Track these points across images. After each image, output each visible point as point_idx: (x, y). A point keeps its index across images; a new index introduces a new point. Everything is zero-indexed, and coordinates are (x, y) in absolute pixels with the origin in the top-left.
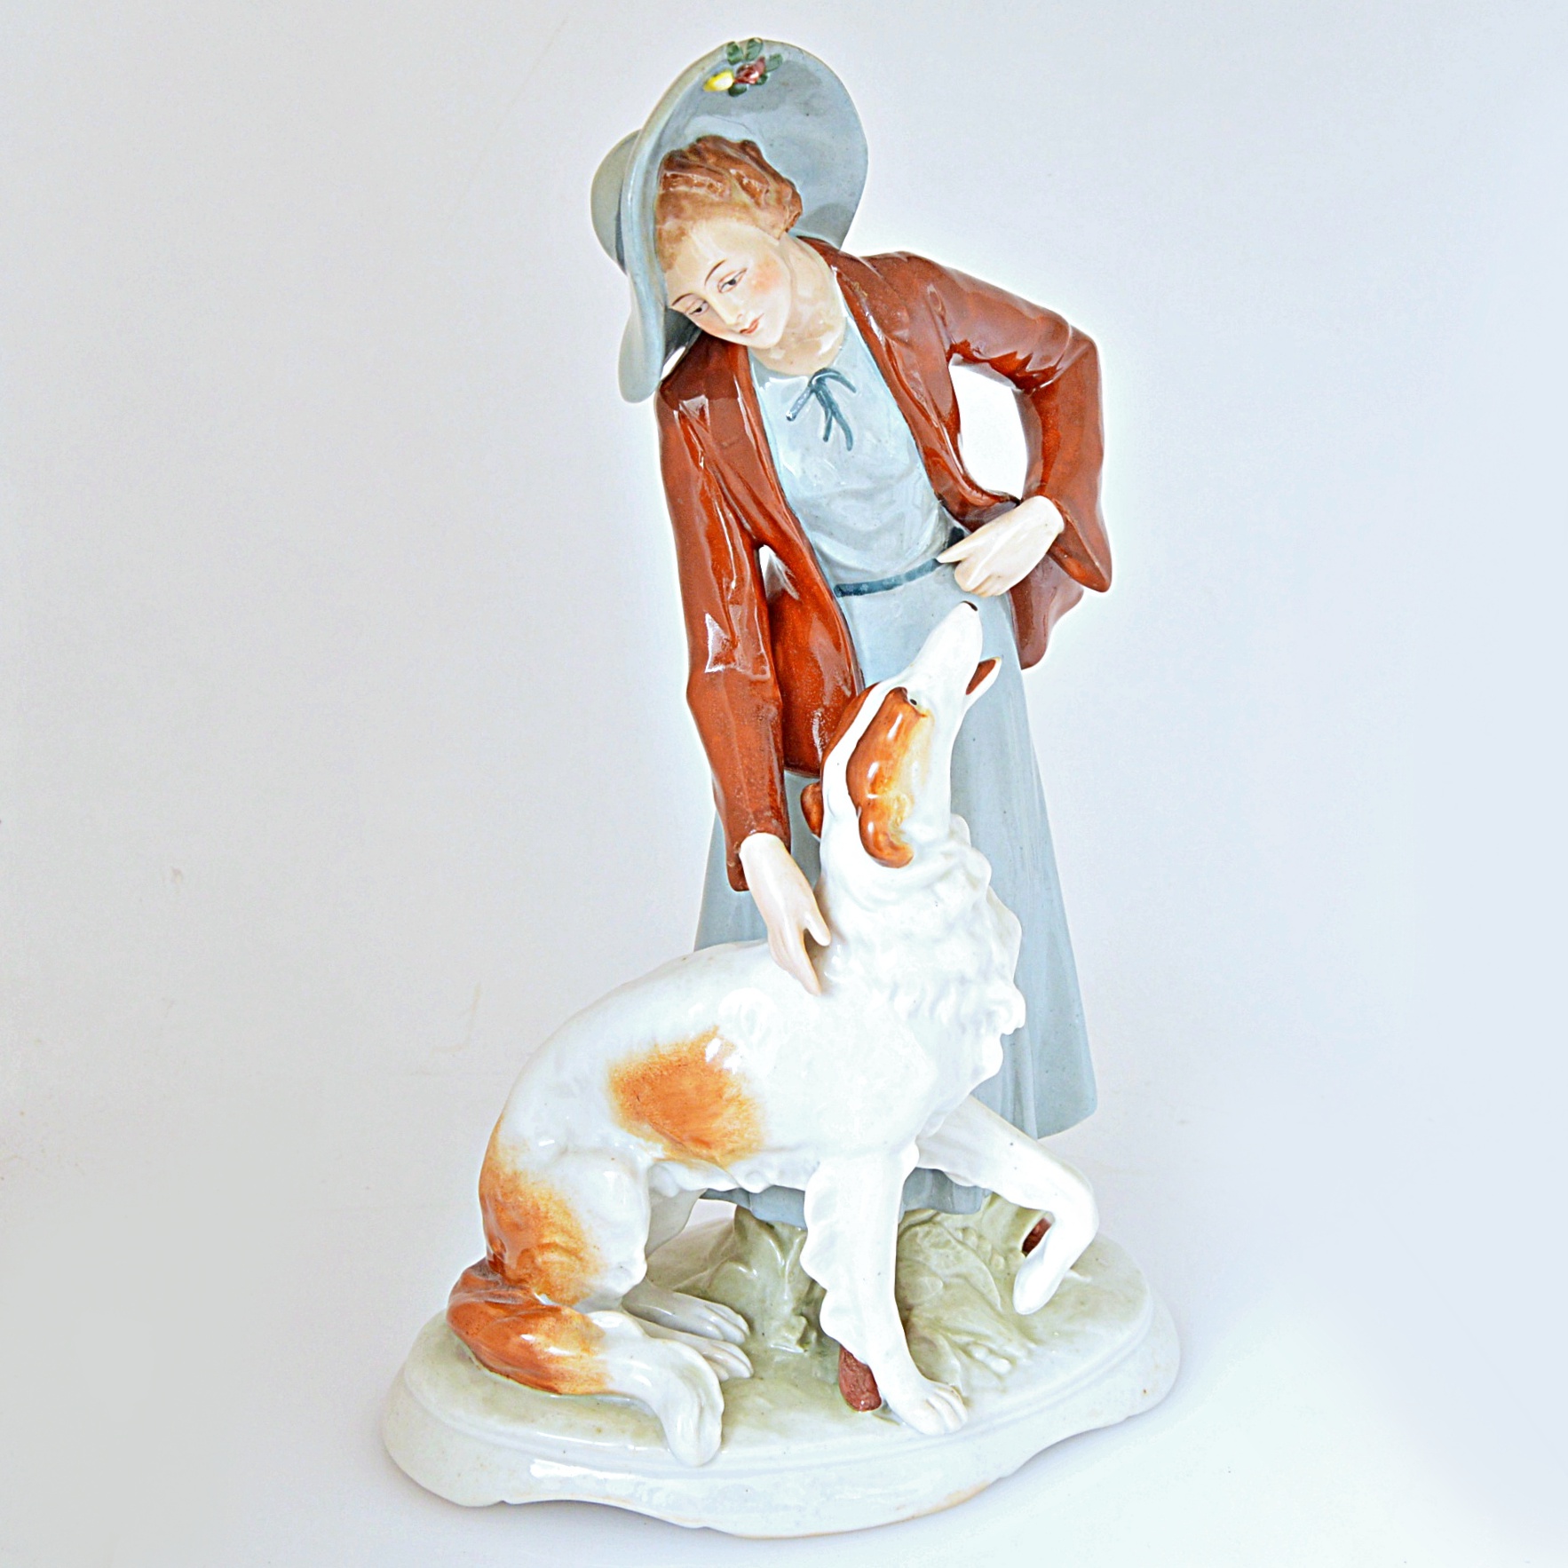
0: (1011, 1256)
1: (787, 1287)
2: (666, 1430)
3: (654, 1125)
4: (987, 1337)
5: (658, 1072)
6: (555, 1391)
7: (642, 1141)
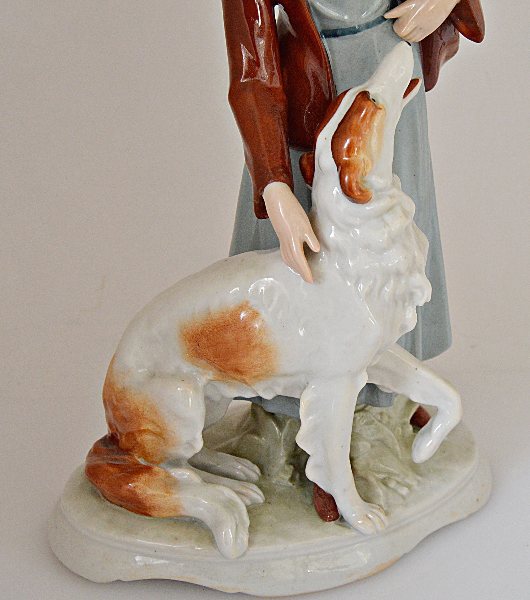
0: (404, 426)
1: (282, 448)
2: (216, 538)
3: (207, 359)
4: (395, 475)
5: (211, 330)
6: (150, 516)
7: (200, 369)
